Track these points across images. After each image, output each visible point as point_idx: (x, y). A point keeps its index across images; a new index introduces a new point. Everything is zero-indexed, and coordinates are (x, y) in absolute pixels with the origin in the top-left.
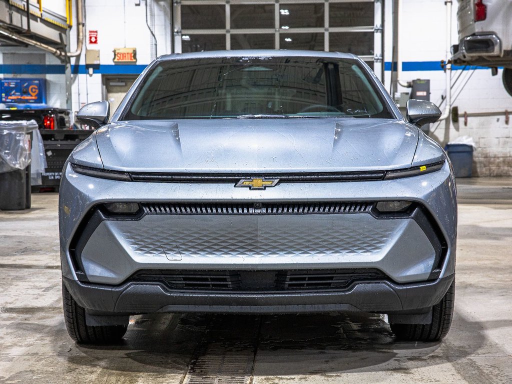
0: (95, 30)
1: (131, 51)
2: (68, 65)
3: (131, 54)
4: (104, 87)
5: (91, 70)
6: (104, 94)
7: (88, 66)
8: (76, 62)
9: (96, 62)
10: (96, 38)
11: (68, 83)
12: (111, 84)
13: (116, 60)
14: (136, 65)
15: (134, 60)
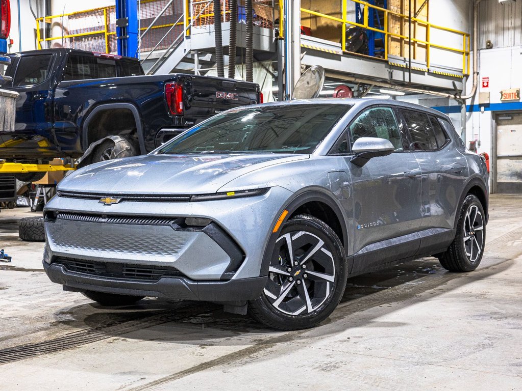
0: (487, 77)
1: (515, 91)
2: (464, 106)
3: (515, 94)
4: (494, 121)
5: (483, 108)
6: (494, 126)
7: (480, 105)
8: (471, 103)
9: (487, 102)
10: (488, 83)
11: (463, 119)
12: (500, 118)
13: (503, 99)
14: (520, 102)
15: (518, 99)
